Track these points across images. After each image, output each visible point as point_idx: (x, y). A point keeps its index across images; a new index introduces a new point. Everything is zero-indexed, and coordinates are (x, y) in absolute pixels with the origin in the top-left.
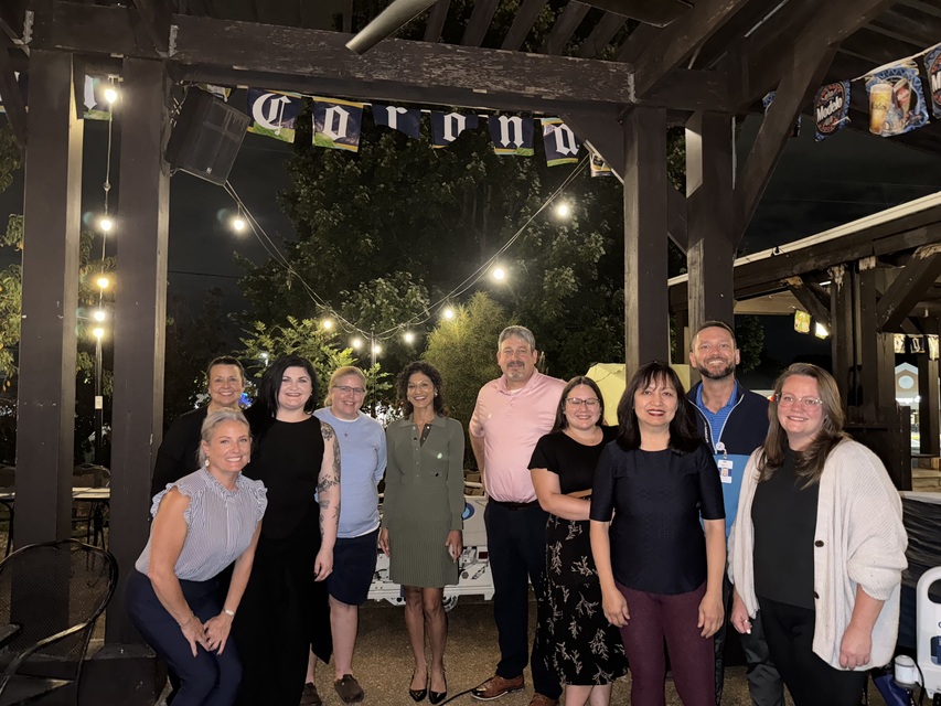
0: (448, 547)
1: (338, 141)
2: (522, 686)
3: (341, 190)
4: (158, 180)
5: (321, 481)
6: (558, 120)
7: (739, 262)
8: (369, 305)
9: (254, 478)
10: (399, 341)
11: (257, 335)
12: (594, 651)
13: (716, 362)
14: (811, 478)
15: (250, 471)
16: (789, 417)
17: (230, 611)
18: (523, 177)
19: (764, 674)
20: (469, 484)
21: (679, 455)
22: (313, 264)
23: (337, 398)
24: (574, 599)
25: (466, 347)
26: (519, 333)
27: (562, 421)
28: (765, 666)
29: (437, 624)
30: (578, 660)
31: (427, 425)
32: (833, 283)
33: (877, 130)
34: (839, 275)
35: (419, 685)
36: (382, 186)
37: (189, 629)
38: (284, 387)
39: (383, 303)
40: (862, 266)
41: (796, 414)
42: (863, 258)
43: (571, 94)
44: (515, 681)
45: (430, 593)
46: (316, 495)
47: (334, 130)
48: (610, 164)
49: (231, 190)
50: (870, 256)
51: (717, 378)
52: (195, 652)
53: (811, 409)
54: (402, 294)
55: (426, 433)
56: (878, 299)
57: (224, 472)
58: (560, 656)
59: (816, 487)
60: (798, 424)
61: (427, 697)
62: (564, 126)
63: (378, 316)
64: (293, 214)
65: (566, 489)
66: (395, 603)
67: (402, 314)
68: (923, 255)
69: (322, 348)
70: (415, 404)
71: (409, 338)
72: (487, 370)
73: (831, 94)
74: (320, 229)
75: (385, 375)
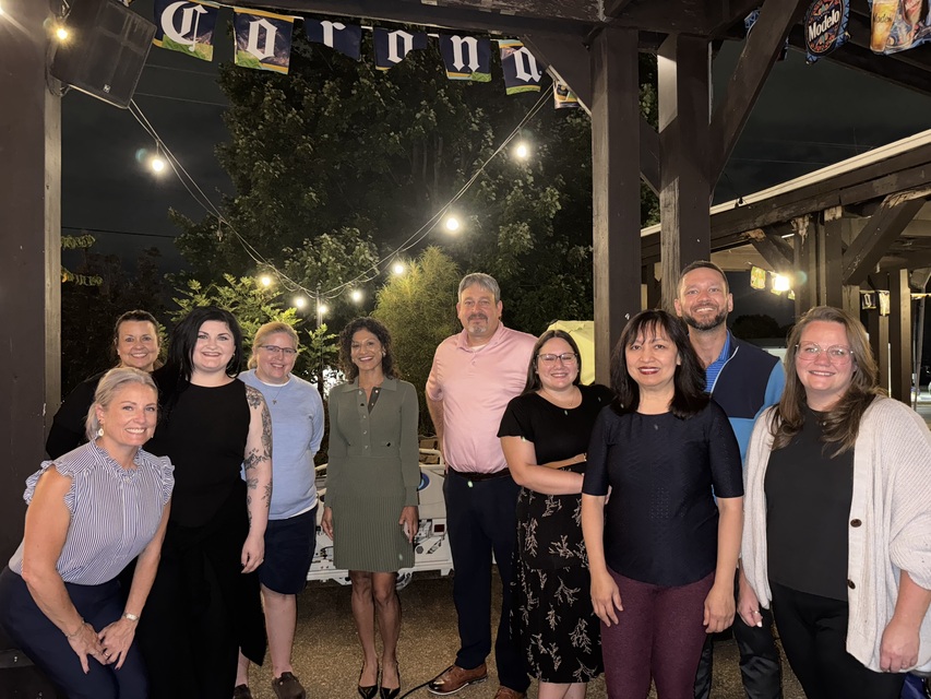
0: (402, 526)
1: (264, 61)
2: (485, 675)
3: (282, 141)
4: (44, 99)
5: (247, 457)
6: (518, 43)
7: (714, 210)
8: (314, 263)
9: (158, 454)
10: (347, 301)
11: (191, 294)
12: (574, 644)
13: (704, 310)
14: (843, 444)
15: (153, 446)
16: (811, 372)
17: (132, 615)
18: (475, 127)
19: (759, 666)
20: (423, 450)
21: (683, 419)
22: (253, 220)
23: (263, 360)
24: (552, 585)
25: (418, 305)
26: (481, 281)
27: (534, 382)
28: (761, 659)
29: (389, 613)
30: (556, 654)
31: (375, 389)
32: (797, 236)
33: (879, 46)
34: (803, 227)
35: (369, 681)
36: (326, 136)
37: (78, 640)
38: (200, 345)
39: (329, 260)
40: (828, 217)
41: (820, 368)
42: (828, 208)
43: (532, 10)
44: (476, 671)
45: (382, 579)
46: (242, 472)
47: (260, 47)
48: (578, 92)
49: (146, 124)
50: (835, 206)
51: (706, 328)
52: (86, 668)
53: (838, 362)
54: (349, 251)
55: (374, 398)
56: (844, 251)
57: (122, 445)
58: (536, 649)
59: (850, 454)
60: (823, 379)
61: (378, 694)
62: (524, 50)
63: (324, 275)
64: (234, 167)
65: (542, 459)
66: (343, 582)
67: (349, 273)
68: (892, 203)
69: (263, 308)
70: (361, 366)
71: (357, 296)
72: (441, 329)
73: (825, 8)
74: (261, 181)
75: (332, 336)
